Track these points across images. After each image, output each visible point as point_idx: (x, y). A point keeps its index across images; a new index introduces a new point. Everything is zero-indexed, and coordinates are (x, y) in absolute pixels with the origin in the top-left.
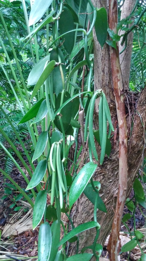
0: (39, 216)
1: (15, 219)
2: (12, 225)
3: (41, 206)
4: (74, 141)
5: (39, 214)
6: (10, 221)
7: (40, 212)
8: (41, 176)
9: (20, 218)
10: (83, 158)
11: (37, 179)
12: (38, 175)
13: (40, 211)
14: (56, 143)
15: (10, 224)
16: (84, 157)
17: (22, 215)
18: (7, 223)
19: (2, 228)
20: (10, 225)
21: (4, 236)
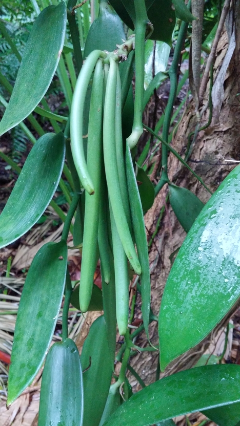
0: (34, 346)
1: (37, 239)
2: (31, 248)
3: (44, 305)
4: (167, 74)
5: (37, 339)
6: (27, 241)
7: (38, 333)
8: (39, 197)
9: (47, 236)
10: (184, 128)
11: (23, 209)
12: (31, 193)
13: (39, 328)
14: (100, 57)
15: (27, 245)
16: (188, 127)
17: (49, 231)
18: (22, 244)
19: (14, 253)
20: (27, 248)
21: (17, 266)
